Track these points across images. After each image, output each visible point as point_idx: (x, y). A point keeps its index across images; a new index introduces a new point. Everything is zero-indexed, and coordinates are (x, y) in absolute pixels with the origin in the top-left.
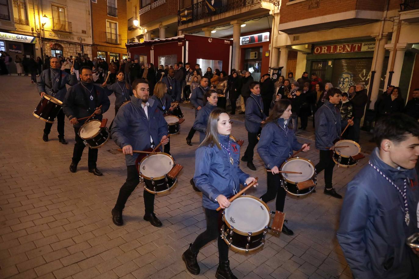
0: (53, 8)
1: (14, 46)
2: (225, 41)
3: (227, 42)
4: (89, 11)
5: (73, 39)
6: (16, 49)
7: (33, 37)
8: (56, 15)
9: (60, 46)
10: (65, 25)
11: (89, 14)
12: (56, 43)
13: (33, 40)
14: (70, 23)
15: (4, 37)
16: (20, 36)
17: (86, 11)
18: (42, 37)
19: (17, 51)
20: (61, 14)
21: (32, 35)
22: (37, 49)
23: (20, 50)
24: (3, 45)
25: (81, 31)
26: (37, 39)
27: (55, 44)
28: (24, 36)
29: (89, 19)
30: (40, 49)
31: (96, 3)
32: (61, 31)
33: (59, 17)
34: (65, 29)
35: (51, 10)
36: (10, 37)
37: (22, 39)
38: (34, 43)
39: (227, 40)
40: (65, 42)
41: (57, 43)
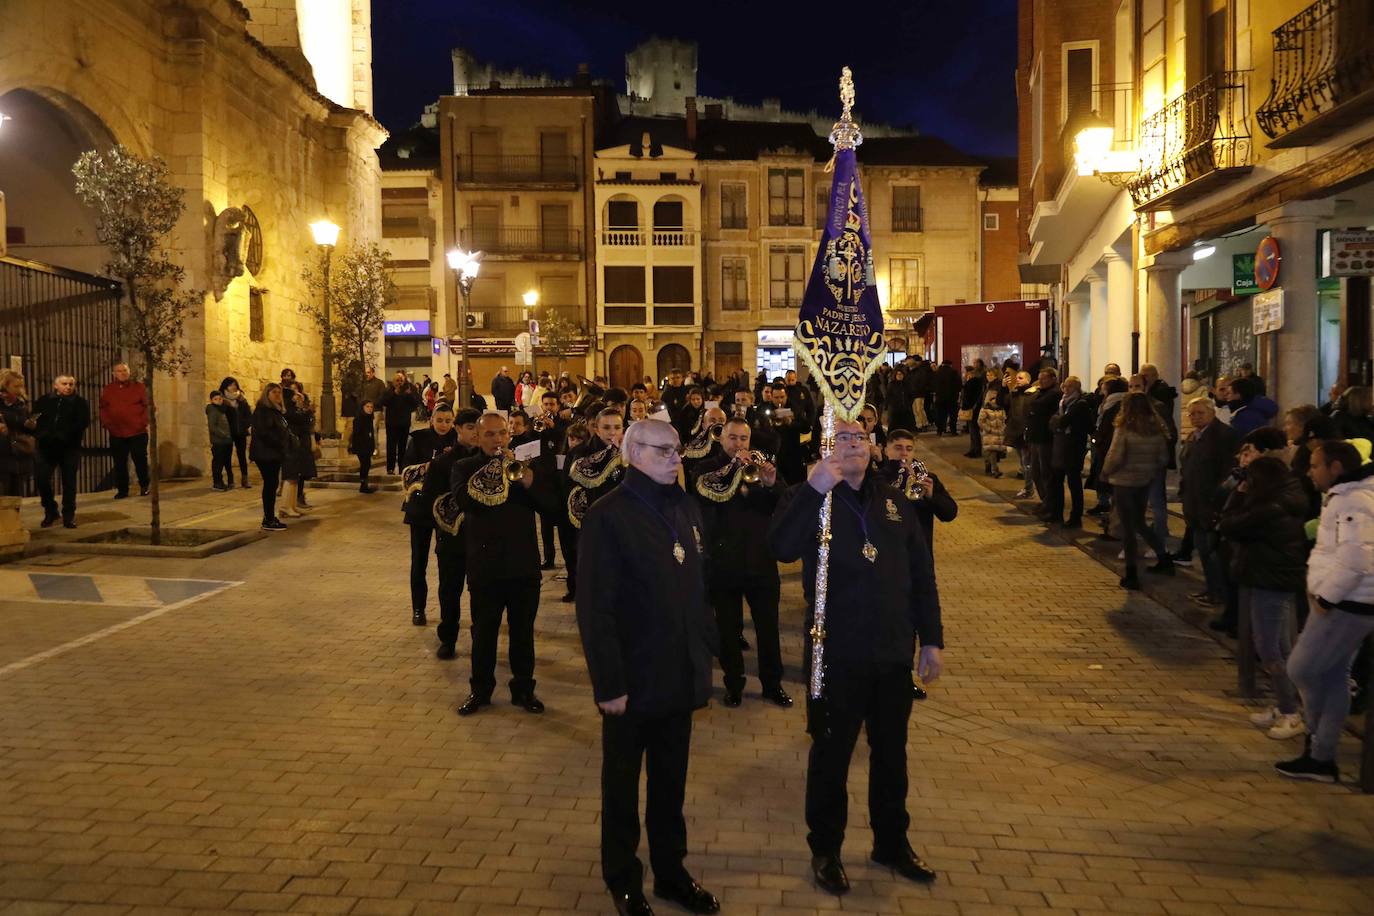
0: (893, 266)
2: (1027, 304)
3: (1032, 304)
4: (976, 254)
8: (898, 277)
9: (903, 342)
10: (916, 296)
11: (976, 260)
12: (893, 337)
14: (926, 289)
17: (970, 253)
20: (909, 273)
24: (792, 355)
27: (895, 340)
29: (975, 271)
31: (997, 228)
32: (907, 311)
33: (904, 280)
34: (915, 304)
35: (887, 268)
39: (1030, 302)
40: (913, 333)
41: (897, 336)
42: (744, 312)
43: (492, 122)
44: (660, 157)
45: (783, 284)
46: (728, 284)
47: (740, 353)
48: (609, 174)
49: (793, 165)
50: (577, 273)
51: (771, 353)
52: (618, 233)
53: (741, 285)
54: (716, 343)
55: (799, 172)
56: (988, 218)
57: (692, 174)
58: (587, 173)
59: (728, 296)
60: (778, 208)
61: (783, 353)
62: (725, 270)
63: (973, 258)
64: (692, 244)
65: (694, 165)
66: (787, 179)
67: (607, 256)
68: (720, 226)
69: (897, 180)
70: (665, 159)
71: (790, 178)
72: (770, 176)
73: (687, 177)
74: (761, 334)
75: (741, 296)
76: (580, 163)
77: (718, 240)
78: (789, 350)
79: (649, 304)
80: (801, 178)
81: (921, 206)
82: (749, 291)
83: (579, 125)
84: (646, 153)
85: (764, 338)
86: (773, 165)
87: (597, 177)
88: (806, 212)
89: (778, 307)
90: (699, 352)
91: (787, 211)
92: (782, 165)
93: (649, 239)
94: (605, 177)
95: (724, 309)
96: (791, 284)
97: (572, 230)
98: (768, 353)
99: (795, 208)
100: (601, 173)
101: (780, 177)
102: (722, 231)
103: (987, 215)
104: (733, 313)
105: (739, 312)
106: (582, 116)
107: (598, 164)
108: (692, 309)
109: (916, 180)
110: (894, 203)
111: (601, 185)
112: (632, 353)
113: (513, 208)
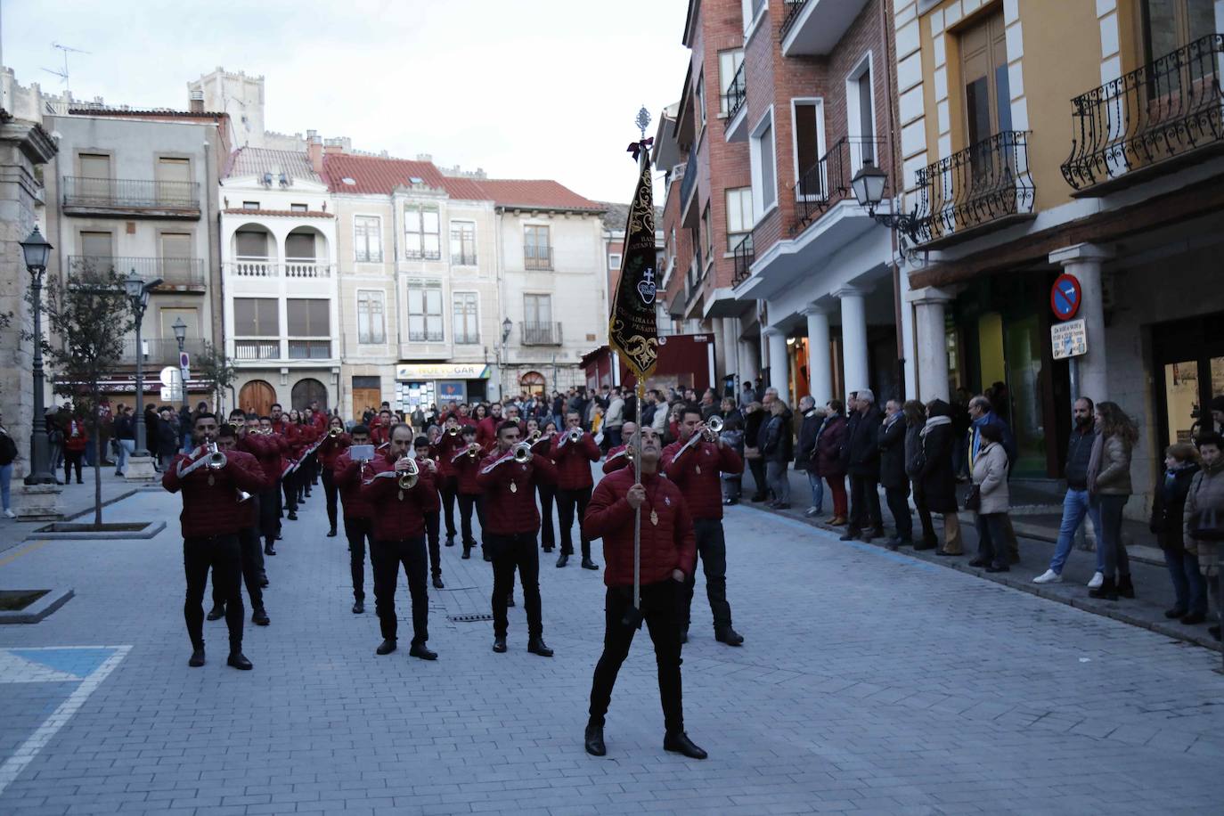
0: (526, 302)
1: (449, 388)
2: (696, 337)
3: (701, 338)
4: (603, 292)
5: (566, 356)
6: (452, 394)
7: (484, 366)
8: (531, 313)
9: (539, 375)
10: (549, 331)
11: (603, 298)
12: (529, 370)
13: (484, 372)
14: (559, 325)
15: (434, 374)
16: (461, 367)
17: (597, 291)
18: (503, 362)
19: (453, 397)
20: (542, 309)
21: (484, 361)
22: (492, 389)
23: (460, 393)
24: (431, 389)
25: (585, 337)
26: (494, 368)
27: (529, 374)
28: (467, 367)
29: (603, 307)
30: (497, 389)
32: (541, 345)
33: (538, 315)
34: (549, 339)
35: (521, 304)
36: (443, 372)
37: (464, 373)
38: (485, 376)
39: (698, 335)
40: (548, 366)
41: (533, 370)
42: (381, 346)
43: (103, 145)
44: (290, 187)
45: (421, 318)
46: (364, 318)
47: (378, 388)
48: (236, 203)
49: (428, 200)
50: (201, 305)
51: (410, 387)
52: (249, 263)
53: (377, 319)
54: (353, 377)
55: (433, 208)
56: (612, 257)
57: (324, 207)
58: (212, 201)
59: (365, 329)
60: (413, 243)
61: (423, 387)
62: (361, 304)
63: (601, 294)
64: (329, 275)
65: (328, 198)
66: (422, 215)
67: (236, 285)
68: (355, 259)
69: (526, 219)
70: (296, 191)
71: (425, 215)
72: (405, 211)
73: (321, 210)
74: (401, 367)
75: (378, 331)
76: (203, 191)
77: (353, 274)
78: (428, 384)
79: (284, 336)
80: (436, 215)
81: (551, 246)
82: (387, 324)
83: (203, 151)
84: (276, 184)
85: (403, 372)
86: (409, 201)
87: (222, 207)
88: (441, 248)
89: (417, 341)
90: (335, 387)
91: (422, 247)
92: (417, 201)
93: (282, 271)
94: (231, 206)
95: (360, 343)
96: (429, 318)
97: (196, 260)
98: (406, 387)
99: (431, 244)
100: (226, 202)
101: (415, 211)
102: (357, 264)
103: (611, 255)
104: (370, 346)
105: (376, 346)
106: (206, 143)
107: (222, 193)
108: (328, 343)
109: (545, 219)
110: (525, 242)
111: (228, 215)
112: (264, 389)
113: (129, 235)
